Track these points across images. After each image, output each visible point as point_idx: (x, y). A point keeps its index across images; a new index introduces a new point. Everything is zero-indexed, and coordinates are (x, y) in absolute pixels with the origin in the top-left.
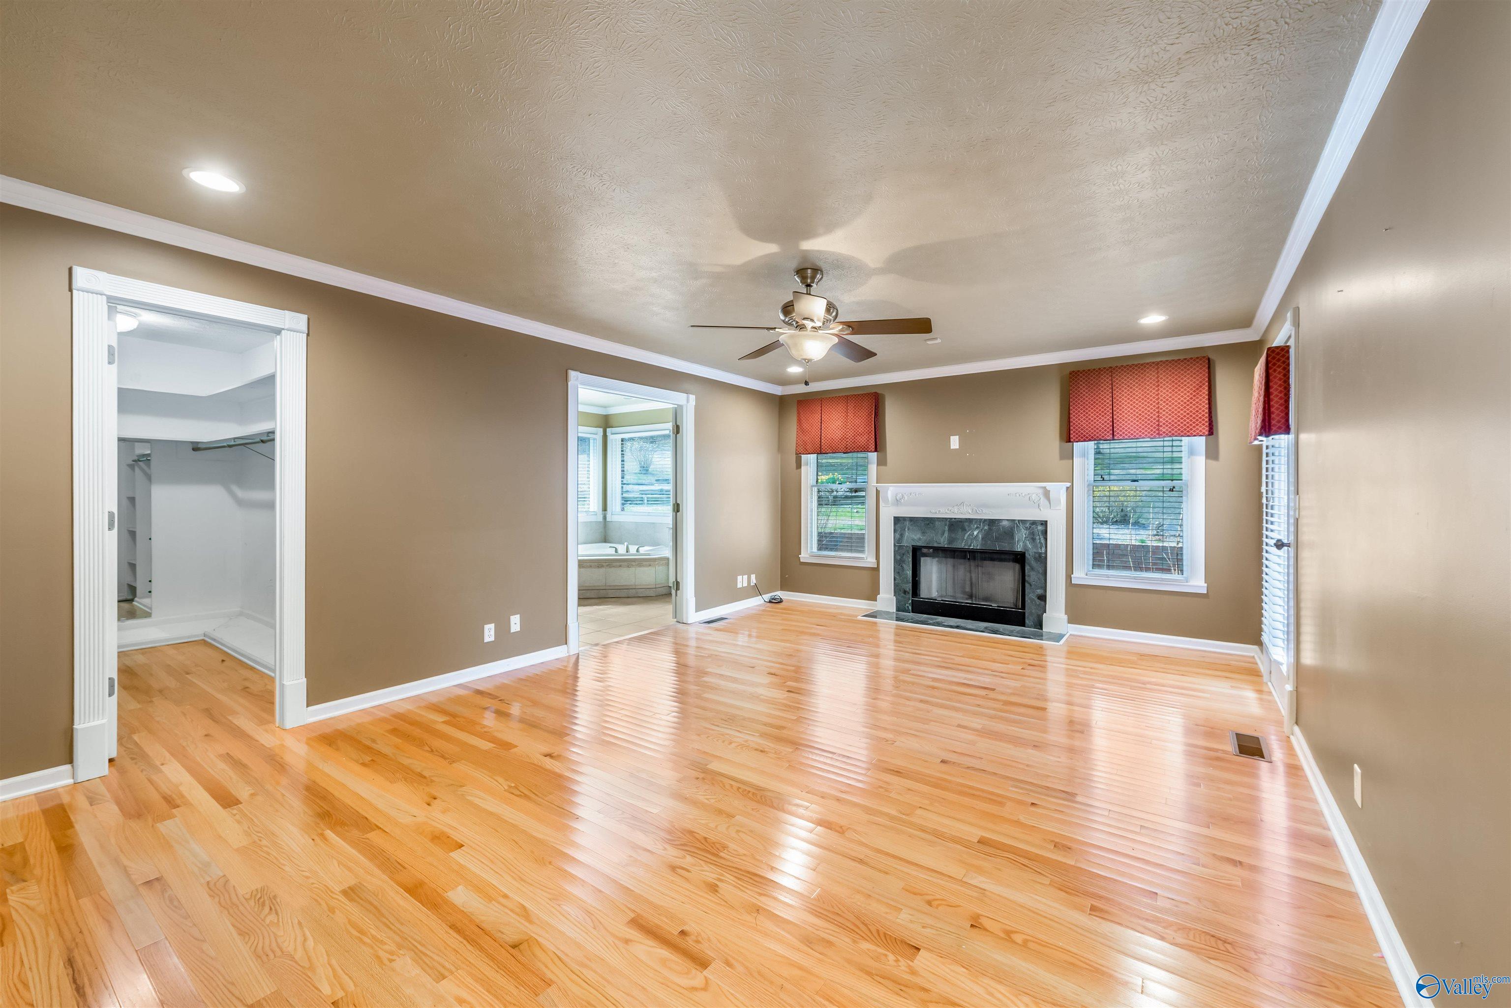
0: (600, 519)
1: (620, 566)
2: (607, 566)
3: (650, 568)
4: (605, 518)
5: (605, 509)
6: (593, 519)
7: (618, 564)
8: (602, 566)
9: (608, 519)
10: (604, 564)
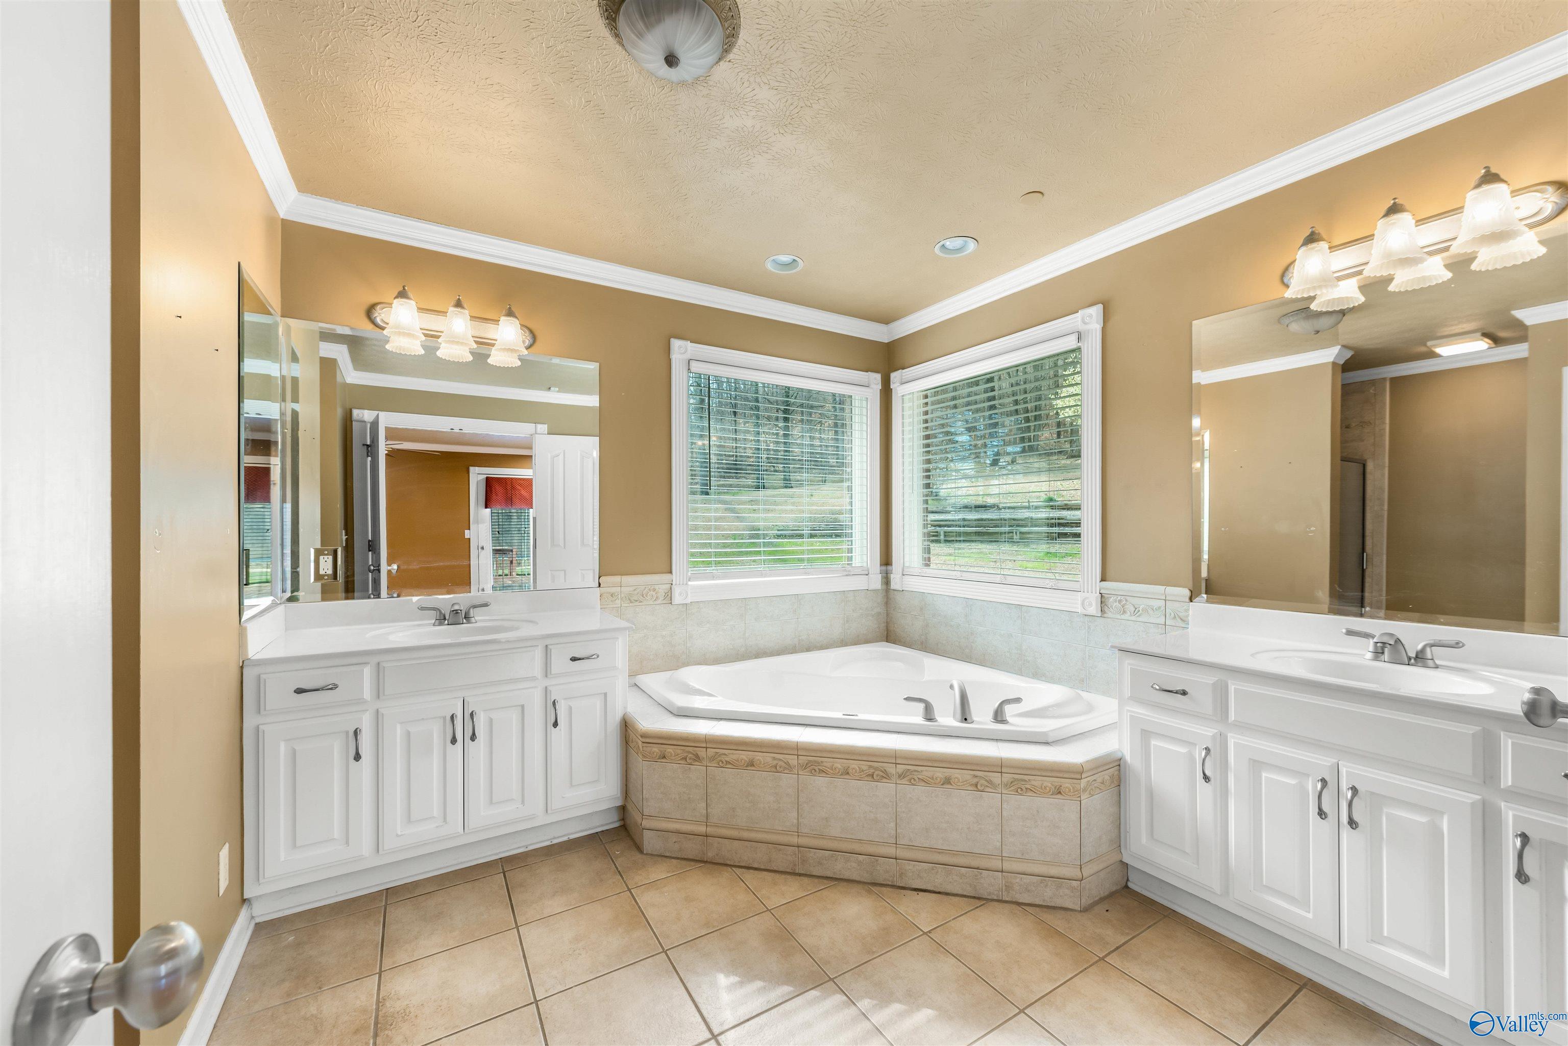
0: (876, 582)
1: (947, 781)
2: (901, 776)
3: (1056, 800)
4: (887, 581)
5: (886, 560)
6: (859, 583)
7: (940, 774)
8: (886, 776)
9: (894, 586)
10: (891, 769)
